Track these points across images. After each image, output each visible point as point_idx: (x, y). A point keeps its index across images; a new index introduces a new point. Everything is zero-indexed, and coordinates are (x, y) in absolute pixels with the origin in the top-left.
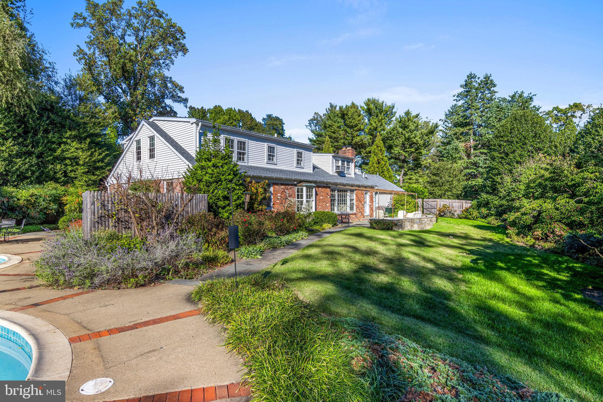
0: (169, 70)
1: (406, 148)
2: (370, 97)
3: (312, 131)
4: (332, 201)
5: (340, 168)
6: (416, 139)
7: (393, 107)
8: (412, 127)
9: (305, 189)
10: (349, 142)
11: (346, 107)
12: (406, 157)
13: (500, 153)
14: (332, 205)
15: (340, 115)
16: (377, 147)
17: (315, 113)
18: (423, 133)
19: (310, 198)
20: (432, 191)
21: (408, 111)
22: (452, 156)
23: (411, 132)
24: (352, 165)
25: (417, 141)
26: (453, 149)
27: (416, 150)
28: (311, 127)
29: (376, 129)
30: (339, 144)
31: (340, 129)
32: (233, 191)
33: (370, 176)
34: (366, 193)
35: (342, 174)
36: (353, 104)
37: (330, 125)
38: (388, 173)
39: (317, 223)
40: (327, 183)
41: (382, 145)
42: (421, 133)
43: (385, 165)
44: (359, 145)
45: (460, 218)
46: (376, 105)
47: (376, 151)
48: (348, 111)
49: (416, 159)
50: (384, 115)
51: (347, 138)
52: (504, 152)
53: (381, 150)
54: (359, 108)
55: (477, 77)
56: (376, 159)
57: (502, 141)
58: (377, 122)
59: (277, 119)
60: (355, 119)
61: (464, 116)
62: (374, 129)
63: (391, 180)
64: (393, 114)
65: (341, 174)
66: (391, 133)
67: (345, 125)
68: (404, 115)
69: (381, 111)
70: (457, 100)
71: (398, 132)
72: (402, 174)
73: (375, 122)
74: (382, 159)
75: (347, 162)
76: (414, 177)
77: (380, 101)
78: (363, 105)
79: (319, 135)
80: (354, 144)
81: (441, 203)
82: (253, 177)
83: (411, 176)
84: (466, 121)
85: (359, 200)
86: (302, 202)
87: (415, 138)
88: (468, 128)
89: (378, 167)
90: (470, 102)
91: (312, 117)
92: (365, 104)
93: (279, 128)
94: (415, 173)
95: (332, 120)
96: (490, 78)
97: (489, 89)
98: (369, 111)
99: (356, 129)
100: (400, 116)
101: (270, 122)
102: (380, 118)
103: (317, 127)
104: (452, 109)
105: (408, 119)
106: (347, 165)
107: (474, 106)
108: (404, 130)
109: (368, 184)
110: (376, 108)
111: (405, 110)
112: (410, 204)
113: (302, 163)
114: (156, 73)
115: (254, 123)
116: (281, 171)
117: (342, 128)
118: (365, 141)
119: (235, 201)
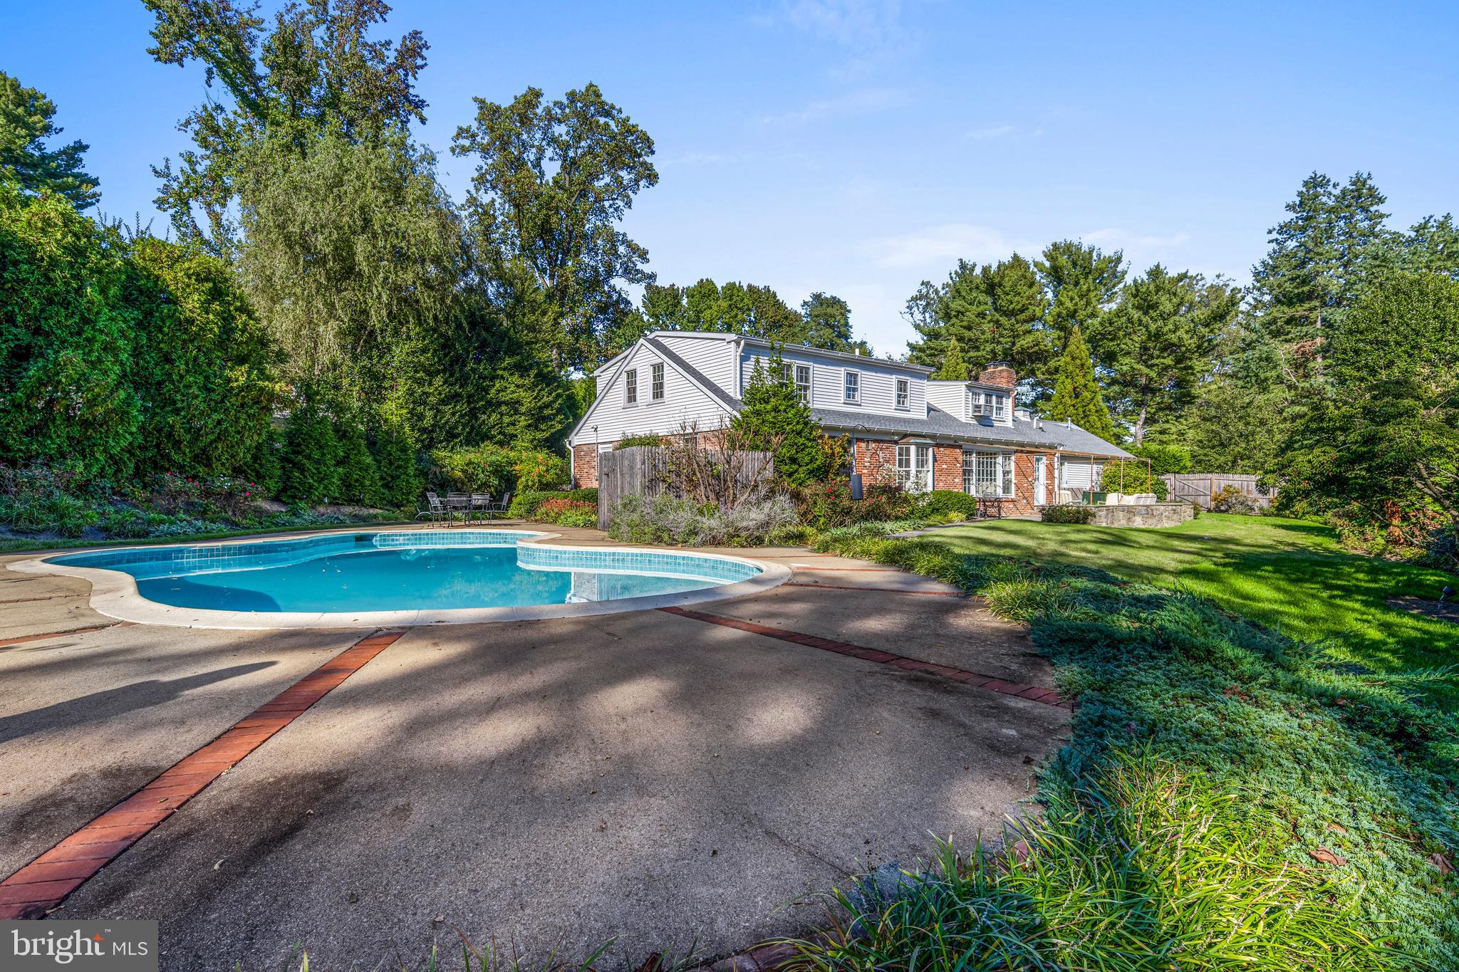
0: (621, 220)
1: (1153, 358)
2: (1060, 240)
3: (917, 327)
4: (967, 472)
5: (982, 409)
6: (1178, 334)
7: (1119, 260)
8: (1167, 306)
9: (913, 449)
10: (1006, 349)
11: (999, 267)
12: (1151, 379)
13: (1359, 369)
14: (966, 481)
15: (983, 287)
16: (1073, 359)
17: (923, 283)
18: (1196, 319)
19: (923, 466)
20: (1202, 457)
21: (1158, 266)
22: (1256, 375)
23: (1164, 319)
24: (1008, 403)
25: (1180, 339)
26: (1261, 359)
27: (1178, 361)
28: (912, 314)
29: (1073, 314)
30: (980, 354)
31: (983, 318)
32: (803, 450)
33: (1049, 426)
34: (1038, 460)
35: (986, 422)
36: (1016, 257)
37: (959, 312)
38: (1100, 419)
39: (938, 510)
40: (956, 439)
41: (1083, 355)
42: (1192, 321)
43: (1092, 399)
44: (1029, 355)
45: (1265, 515)
46: (1075, 257)
47: (1070, 368)
48: (1002, 278)
49: (1180, 383)
50: (1095, 280)
51: (1001, 339)
52: (1366, 366)
53: (1082, 365)
54: (1032, 267)
55: (1331, 183)
56: (1070, 387)
57: (1362, 341)
58: (1077, 299)
59: (835, 302)
60: (1019, 294)
61: (1296, 278)
62: (1068, 315)
63: (1106, 434)
64: (1117, 277)
65: (984, 421)
66: (1111, 324)
67: (996, 309)
68: (1145, 277)
69: (1087, 270)
70: (1277, 240)
71: (1130, 320)
72: (1142, 420)
73: (1072, 299)
74: (1085, 386)
75: (997, 396)
76: (1172, 427)
77: (1085, 248)
78: (1041, 259)
79: (933, 335)
80: (1018, 353)
81: (1219, 482)
82: (826, 429)
83: (1167, 426)
84: (1300, 290)
85: (1021, 472)
86: (908, 473)
87: (1174, 332)
88: (1307, 306)
89: (1074, 406)
90: (1311, 245)
91: (915, 293)
92: (1045, 256)
93: (839, 322)
94: (1177, 418)
95: (964, 298)
96: (1369, 182)
97: (1365, 210)
98: (1056, 272)
99: (1022, 317)
100: (1135, 281)
101: (819, 310)
102: (1085, 287)
103: (927, 315)
104: (1271, 258)
105: (1157, 286)
106: (997, 403)
107: (1322, 254)
108: (1146, 313)
109: (1043, 441)
110: (1075, 264)
111: (1151, 265)
112: (1141, 484)
113: (907, 401)
114: (597, 228)
115: (781, 312)
116: (869, 417)
117: (989, 318)
118: (1048, 344)
119: (807, 465)
